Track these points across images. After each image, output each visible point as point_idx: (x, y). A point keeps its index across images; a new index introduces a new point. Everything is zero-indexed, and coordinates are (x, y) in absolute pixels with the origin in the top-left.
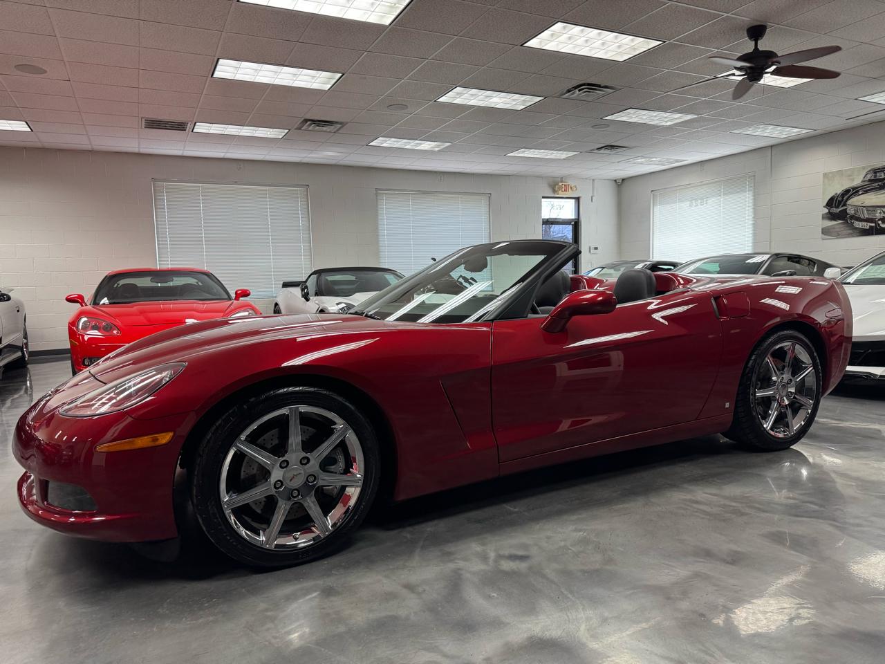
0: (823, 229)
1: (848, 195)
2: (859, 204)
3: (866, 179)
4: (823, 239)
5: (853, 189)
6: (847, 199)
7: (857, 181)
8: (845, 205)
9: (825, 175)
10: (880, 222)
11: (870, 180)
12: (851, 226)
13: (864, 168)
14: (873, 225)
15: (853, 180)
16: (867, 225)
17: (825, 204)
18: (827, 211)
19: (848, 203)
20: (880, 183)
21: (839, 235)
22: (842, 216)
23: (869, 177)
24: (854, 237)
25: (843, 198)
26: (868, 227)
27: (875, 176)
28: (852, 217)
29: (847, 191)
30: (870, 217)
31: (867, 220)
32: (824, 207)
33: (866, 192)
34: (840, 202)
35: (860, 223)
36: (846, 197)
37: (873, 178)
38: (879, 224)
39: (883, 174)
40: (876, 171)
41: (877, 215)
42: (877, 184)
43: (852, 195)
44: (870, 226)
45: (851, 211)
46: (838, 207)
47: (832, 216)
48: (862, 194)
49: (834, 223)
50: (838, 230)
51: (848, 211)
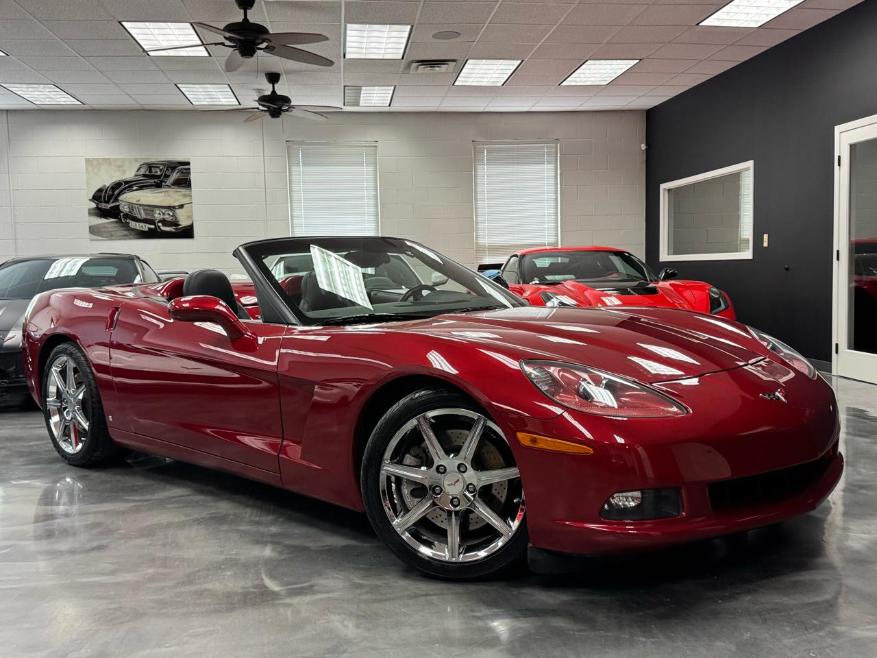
0: (90, 227)
1: (120, 189)
2: (134, 201)
3: (139, 173)
4: (91, 240)
5: (126, 182)
6: (120, 194)
7: (130, 174)
8: (116, 200)
9: (88, 161)
10: (160, 224)
11: (144, 175)
12: (126, 226)
13: (136, 160)
14: (153, 227)
15: (124, 172)
16: (146, 227)
17: (91, 197)
18: (94, 205)
19: (121, 198)
20: (156, 180)
21: (112, 236)
22: (114, 213)
23: (142, 171)
24: (130, 239)
25: (114, 191)
26: (147, 229)
27: (150, 171)
28: (126, 216)
29: (117, 185)
30: (148, 217)
31: (145, 221)
32: (90, 200)
33: (141, 188)
34: (110, 197)
35: (137, 224)
36: (117, 192)
37: (147, 173)
38: (159, 227)
39: (158, 170)
40: (150, 166)
41: (157, 216)
42: (152, 181)
43: (125, 189)
44: (149, 228)
45: (125, 209)
46: (107, 202)
47: (101, 213)
48: (136, 190)
49: (104, 221)
50: (109, 230)
51: (121, 208)
